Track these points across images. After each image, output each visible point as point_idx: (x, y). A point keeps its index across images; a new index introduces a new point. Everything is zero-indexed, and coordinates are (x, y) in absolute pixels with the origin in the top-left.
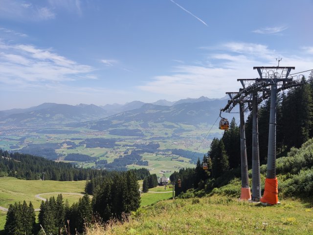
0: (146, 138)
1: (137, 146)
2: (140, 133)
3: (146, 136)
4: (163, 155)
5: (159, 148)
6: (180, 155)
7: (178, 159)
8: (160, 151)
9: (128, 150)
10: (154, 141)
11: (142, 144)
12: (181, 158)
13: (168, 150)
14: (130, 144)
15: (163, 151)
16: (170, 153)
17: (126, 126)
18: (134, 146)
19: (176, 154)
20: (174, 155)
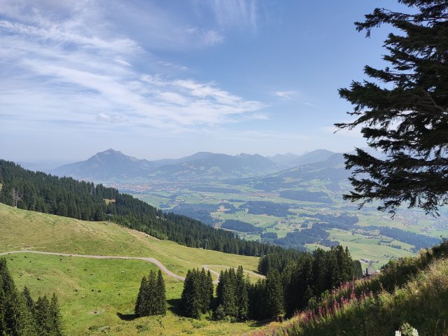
0: (336, 207)
1: (321, 217)
2: (326, 198)
3: (336, 204)
4: (365, 234)
5: (358, 224)
6: (395, 237)
7: (391, 244)
8: (359, 227)
9: (307, 221)
10: (348, 212)
11: (329, 215)
12: (396, 243)
13: (373, 228)
14: (310, 213)
15: (365, 228)
16: (377, 232)
17: (304, 186)
18: (316, 216)
19: (388, 236)
20: (384, 237)
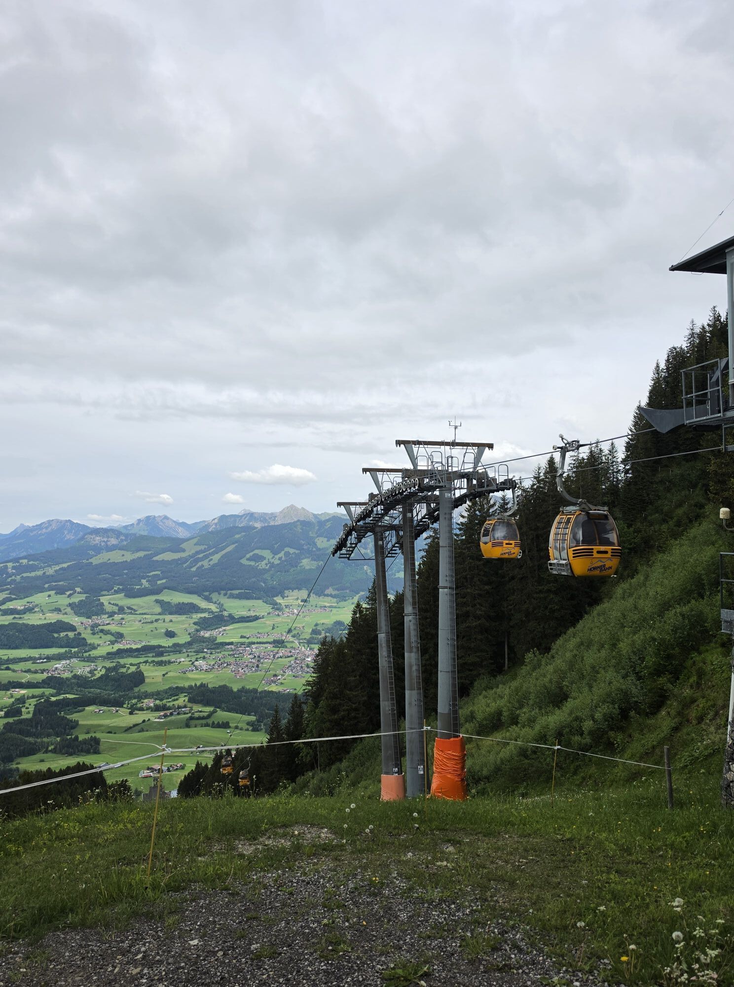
0: (94, 653)
2: (71, 634)
3: (94, 647)
5: (143, 688)
6: (218, 705)
7: (210, 721)
8: (147, 695)
9: (22, 700)
10: (122, 661)
11: (75, 676)
12: (222, 715)
13: (175, 692)
